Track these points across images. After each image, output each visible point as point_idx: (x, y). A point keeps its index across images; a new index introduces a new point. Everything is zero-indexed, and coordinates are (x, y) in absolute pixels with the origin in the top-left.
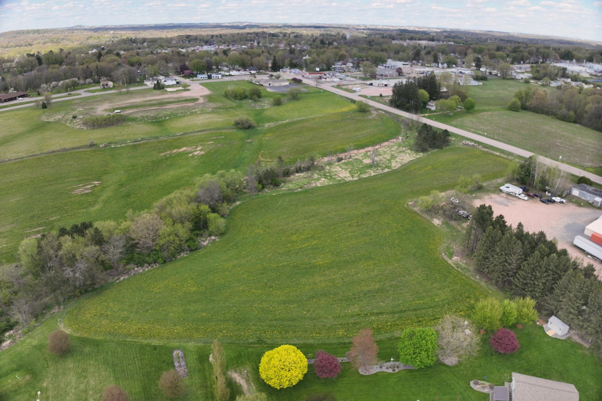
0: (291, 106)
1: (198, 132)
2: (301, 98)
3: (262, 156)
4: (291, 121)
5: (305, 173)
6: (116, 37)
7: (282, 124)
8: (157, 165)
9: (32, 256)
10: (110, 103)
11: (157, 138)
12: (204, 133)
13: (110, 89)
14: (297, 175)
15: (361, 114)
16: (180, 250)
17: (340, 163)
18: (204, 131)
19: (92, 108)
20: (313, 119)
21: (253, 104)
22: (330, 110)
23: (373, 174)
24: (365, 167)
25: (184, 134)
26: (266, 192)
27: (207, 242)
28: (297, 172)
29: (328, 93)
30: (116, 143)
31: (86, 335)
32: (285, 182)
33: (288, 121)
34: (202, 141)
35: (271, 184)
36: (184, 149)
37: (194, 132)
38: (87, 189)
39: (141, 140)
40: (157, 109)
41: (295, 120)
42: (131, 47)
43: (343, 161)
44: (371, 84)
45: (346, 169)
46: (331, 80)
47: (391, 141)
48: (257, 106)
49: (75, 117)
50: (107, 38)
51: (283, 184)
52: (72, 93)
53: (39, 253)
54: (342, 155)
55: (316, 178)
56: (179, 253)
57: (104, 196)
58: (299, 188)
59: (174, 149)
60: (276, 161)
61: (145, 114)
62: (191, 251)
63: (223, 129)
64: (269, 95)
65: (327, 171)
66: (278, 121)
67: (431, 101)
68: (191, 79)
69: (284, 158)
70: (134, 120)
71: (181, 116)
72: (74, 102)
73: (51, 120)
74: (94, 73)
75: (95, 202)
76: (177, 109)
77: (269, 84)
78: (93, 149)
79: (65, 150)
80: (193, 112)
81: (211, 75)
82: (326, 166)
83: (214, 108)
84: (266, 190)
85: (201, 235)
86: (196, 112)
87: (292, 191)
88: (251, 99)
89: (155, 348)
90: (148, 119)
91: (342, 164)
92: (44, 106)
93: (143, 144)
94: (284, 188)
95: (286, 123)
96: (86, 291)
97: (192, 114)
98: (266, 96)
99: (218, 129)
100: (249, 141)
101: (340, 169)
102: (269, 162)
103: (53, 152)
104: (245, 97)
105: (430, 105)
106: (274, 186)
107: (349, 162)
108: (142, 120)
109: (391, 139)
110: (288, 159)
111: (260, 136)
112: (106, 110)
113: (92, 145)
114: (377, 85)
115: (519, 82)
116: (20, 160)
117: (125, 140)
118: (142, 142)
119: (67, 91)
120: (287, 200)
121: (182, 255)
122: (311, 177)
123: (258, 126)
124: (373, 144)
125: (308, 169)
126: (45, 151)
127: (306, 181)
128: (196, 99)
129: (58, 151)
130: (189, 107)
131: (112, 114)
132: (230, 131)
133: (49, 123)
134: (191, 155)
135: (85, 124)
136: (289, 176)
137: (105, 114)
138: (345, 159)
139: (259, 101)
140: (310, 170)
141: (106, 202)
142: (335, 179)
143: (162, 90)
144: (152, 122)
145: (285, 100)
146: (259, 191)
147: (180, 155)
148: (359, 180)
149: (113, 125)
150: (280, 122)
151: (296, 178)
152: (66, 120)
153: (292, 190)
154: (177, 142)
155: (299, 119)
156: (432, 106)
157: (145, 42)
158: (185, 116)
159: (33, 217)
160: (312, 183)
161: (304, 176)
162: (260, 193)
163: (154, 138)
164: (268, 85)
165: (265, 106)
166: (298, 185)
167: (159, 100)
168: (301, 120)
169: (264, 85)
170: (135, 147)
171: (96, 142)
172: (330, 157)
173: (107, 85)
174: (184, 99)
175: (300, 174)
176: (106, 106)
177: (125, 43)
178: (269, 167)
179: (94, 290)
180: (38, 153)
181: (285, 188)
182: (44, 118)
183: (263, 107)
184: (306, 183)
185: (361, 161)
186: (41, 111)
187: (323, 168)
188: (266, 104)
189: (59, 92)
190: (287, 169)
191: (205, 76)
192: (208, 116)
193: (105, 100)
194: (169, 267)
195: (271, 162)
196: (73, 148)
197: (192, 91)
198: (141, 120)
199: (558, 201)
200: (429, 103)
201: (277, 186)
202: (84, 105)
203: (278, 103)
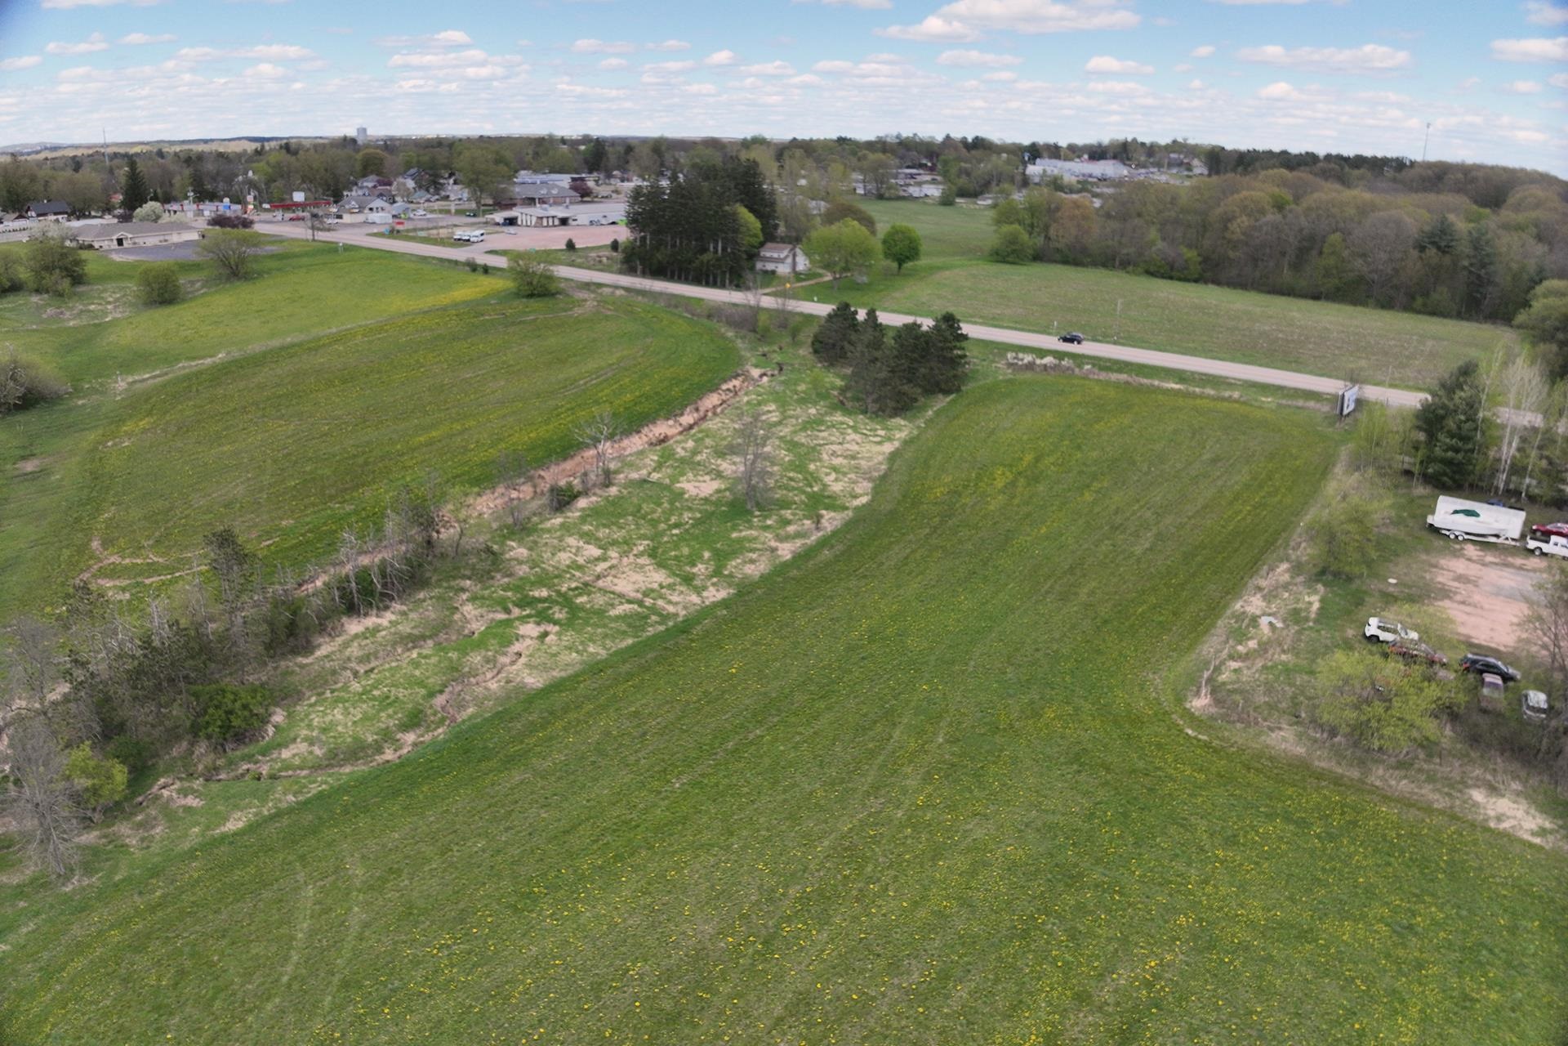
0: (226, 301)
2: (260, 274)
3: (107, 543)
4: (237, 354)
5: (397, 606)
7: (200, 373)
14: (354, 626)
15: (534, 304)
17: (573, 515)
20: (337, 339)
21: (50, 311)
22: (399, 303)
23: (786, 551)
24: (707, 517)
26: (169, 814)
28: (352, 609)
29: (364, 252)
32: (287, 696)
33: (221, 356)
35: (195, 731)
41: (255, 348)
43: (583, 503)
44: (511, 222)
45: (626, 545)
47: (724, 387)
48: (68, 314)
51: (279, 717)
54: (559, 474)
55: (478, 627)
58: (405, 727)
60: (199, 559)
64: (121, 273)
65: (523, 570)
66: (178, 360)
67: (769, 245)
69: (248, 537)
77: (120, 242)
82: (503, 544)
84: (167, 790)
87: (361, 768)
88: (38, 291)
91: (583, 519)
95: (214, 366)
98: (103, 278)
100: (30, 466)
101: (594, 551)
102: (153, 569)
104: (13, 287)
105: (771, 260)
106: (219, 748)
107: (615, 502)
109: (725, 381)
110: (268, 534)
111: (92, 436)
114: (534, 220)
115: (925, 203)
120: (358, 872)
122: (445, 626)
123: (77, 391)
124: (669, 409)
127: (425, 660)
136: (308, 648)
138: (585, 493)
139: (75, 296)
140: (424, 584)
142: (601, 613)
145: (192, 283)
146: (115, 811)
148: (740, 594)
150: (184, 367)
151: (354, 650)
153: (357, 751)
155: (276, 343)
156: (781, 261)
160: (473, 673)
161: (405, 628)
162: (123, 829)
164: (114, 245)
165: (105, 313)
166: (385, 702)
168: (283, 348)
169: (96, 245)
172: (500, 490)
175: (371, 621)
178: (158, 615)
181: (301, 747)
183: (96, 317)
184: (434, 681)
185: (668, 488)
187: (491, 562)
188: (109, 305)
190: (277, 604)
195: (172, 569)
200: (766, 253)
201: (240, 738)
203: (164, 295)
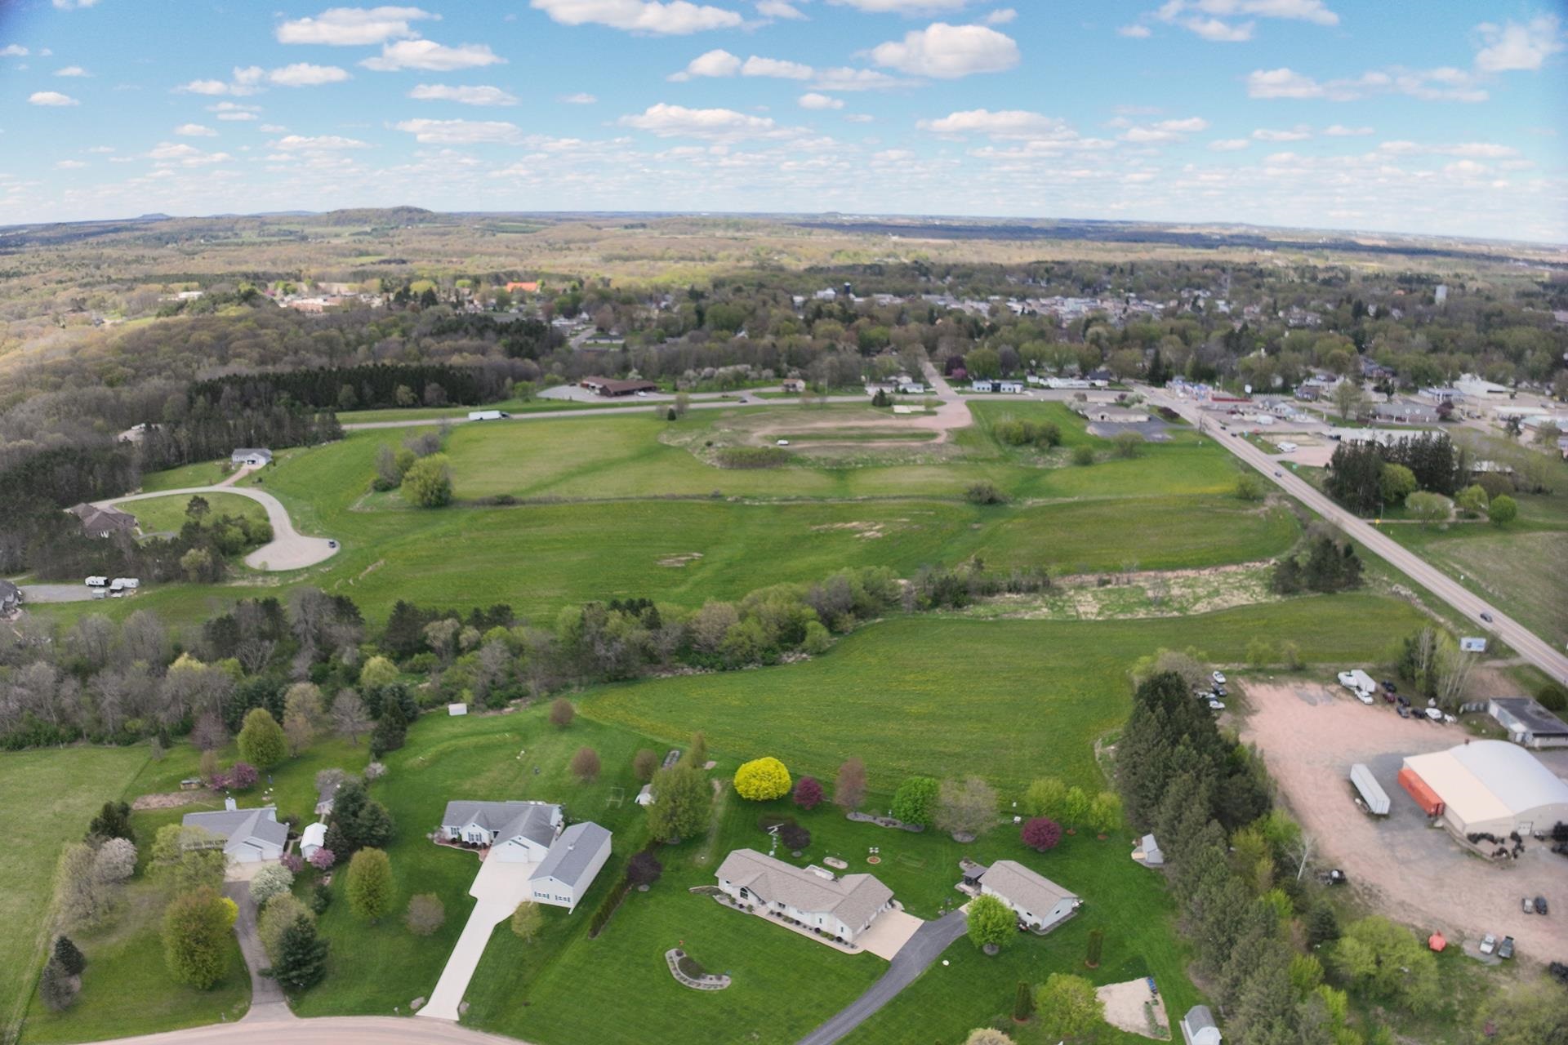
0: (1108, 469)
1: (895, 498)
2: (1142, 454)
5: (1022, 595)
6: (896, 256)
7: (1061, 504)
8: (798, 543)
9: (572, 629)
10: (781, 424)
11: (822, 499)
12: (907, 501)
13: (797, 394)
14: (1008, 595)
16: (749, 659)
17: (1100, 589)
18: (906, 497)
19: (746, 431)
20: (1127, 501)
21: (1034, 457)
22: (1181, 487)
23: (1144, 616)
24: (1141, 602)
25: (869, 499)
26: (935, 613)
27: (792, 659)
28: (1010, 591)
30: (754, 498)
31: (594, 718)
32: (977, 603)
33: (1076, 499)
34: (891, 515)
35: (952, 602)
36: (854, 524)
37: (888, 498)
38: (679, 562)
39: (796, 499)
40: (850, 447)
41: (1090, 498)
42: (911, 286)
43: (1109, 586)
45: (1101, 601)
46: (1253, 418)
47: (1247, 564)
49: (709, 444)
50: (875, 255)
51: (971, 606)
52: (729, 394)
53: (581, 626)
54: (1114, 577)
55: (1035, 605)
56: (747, 663)
57: (698, 577)
58: (993, 617)
59: (838, 522)
61: (823, 454)
62: (765, 664)
63: (941, 498)
64: (1082, 441)
65: (1064, 598)
66: (1059, 496)
68: (959, 389)
70: (801, 462)
71: (885, 466)
72: (724, 414)
73: (674, 443)
74: (782, 359)
75: (684, 581)
76: (888, 449)
77: (1103, 417)
78: (716, 502)
79: (674, 497)
80: (909, 461)
81: (999, 385)
82: (1071, 590)
83: (953, 458)
84: (937, 610)
85: (792, 650)
86: (915, 461)
87: (978, 620)
88: (1037, 446)
89: (656, 743)
90: (826, 464)
91: (1101, 591)
92: (672, 416)
93: (795, 506)
94: (969, 611)
95: (1069, 503)
96: (617, 680)
97: (907, 462)
98: (1070, 444)
99: (933, 497)
100: (976, 526)
101: (1090, 599)
103: (656, 497)
104: (1028, 441)
106: (954, 607)
107: (1118, 589)
108: (818, 465)
109: (1250, 561)
111: (1003, 521)
112: (766, 438)
113: (716, 496)
116: (605, 503)
117: (770, 496)
118: (794, 503)
119: (722, 390)
121: (751, 666)
122: (1028, 602)
123: (1013, 502)
125: (1033, 589)
126: (645, 494)
127: (1015, 607)
128: (934, 435)
129: (662, 497)
130: (910, 449)
131: (771, 446)
132: (952, 504)
133: (669, 447)
134: (858, 536)
135: (721, 458)
136: (991, 596)
137: (761, 444)
138: (1115, 584)
139: (1049, 452)
140: (1035, 592)
141: (697, 584)
142: (1067, 613)
143: (886, 409)
144: (831, 471)
145: (1103, 455)
146: (926, 609)
147: (841, 533)
148: (1105, 620)
149: (763, 466)
150: (1060, 499)
151: (1001, 600)
152: (696, 448)
153: (980, 617)
154: (853, 509)
157: (948, 274)
158: (892, 465)
159: (593, 585)
160: (1022, 613)
161: (1018, 600)
162: (925, 613)
163: (815, 498)
164: (1099, 419)
165: (1057, 464)
166: (993, 611)
167: (867, 428)
169: (1090, 417)
170: (779, 510)
171: (722, 491)
172: (1090, 576)
173: (794, 386)
174: (911, 432)
175: (1012, 596)
176: (770, 429)
177: (903, 276)
179: (626, 679)
180: (634, 495)
181: (969, 613)
182: (664, 439)
183: (1051, 465)
184: (1011, 611)
185: (1142, 591)
186: (664, 424)
187: (1061, 593)
188: (1061, 459)
189: (709, 390)
190: (995, 584)
191: (987, 385)
192: (931, 471)
193: (776, 417)
194: (727, 677)
196: (686, 497)
197: (939, 416)
198: (814, 464)
199: (1433, 716)
201: (960, 606)
202: (736, 423)
203: (1085, 460)
